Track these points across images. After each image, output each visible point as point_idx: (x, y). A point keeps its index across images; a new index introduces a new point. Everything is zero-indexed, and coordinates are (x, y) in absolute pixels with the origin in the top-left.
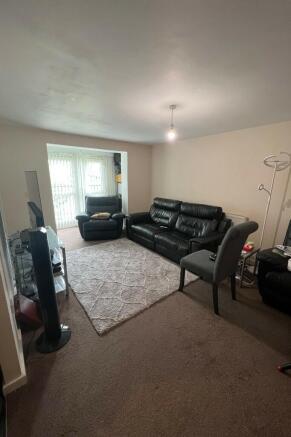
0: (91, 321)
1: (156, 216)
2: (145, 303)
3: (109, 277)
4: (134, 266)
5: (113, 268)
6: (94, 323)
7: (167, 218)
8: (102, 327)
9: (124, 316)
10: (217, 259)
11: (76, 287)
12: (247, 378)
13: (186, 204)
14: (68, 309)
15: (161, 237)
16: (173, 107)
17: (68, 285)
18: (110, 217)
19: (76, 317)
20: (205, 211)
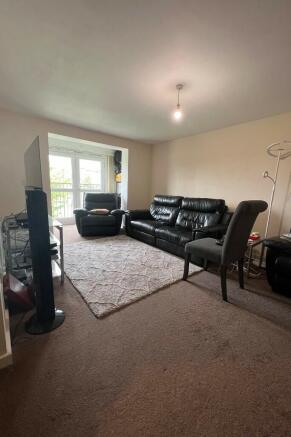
0: (88, 305)
1: (156, 213)
2: (148, 290)
3: (108, 267)
4: (134, 258)
5: (113, 259)
6: (92, 306)
7: (168, 215)
8: (101, 310)
9: (125, 301)
10: (224, 244)
11: (72, 274)
12: (266, 360)
13: (187, 199)
14: (62, 293)
15: (162, 231)
16: (180, 87)
17: (63, 273)
18: (109, 213)
19: (72, 301)
20: (207, 205)
